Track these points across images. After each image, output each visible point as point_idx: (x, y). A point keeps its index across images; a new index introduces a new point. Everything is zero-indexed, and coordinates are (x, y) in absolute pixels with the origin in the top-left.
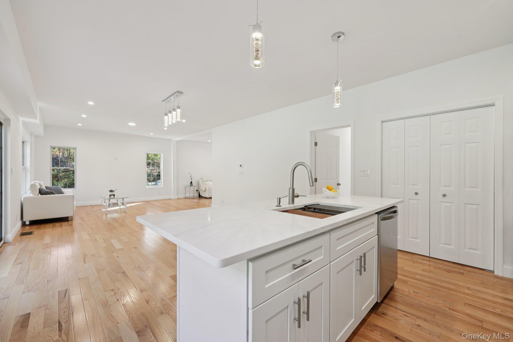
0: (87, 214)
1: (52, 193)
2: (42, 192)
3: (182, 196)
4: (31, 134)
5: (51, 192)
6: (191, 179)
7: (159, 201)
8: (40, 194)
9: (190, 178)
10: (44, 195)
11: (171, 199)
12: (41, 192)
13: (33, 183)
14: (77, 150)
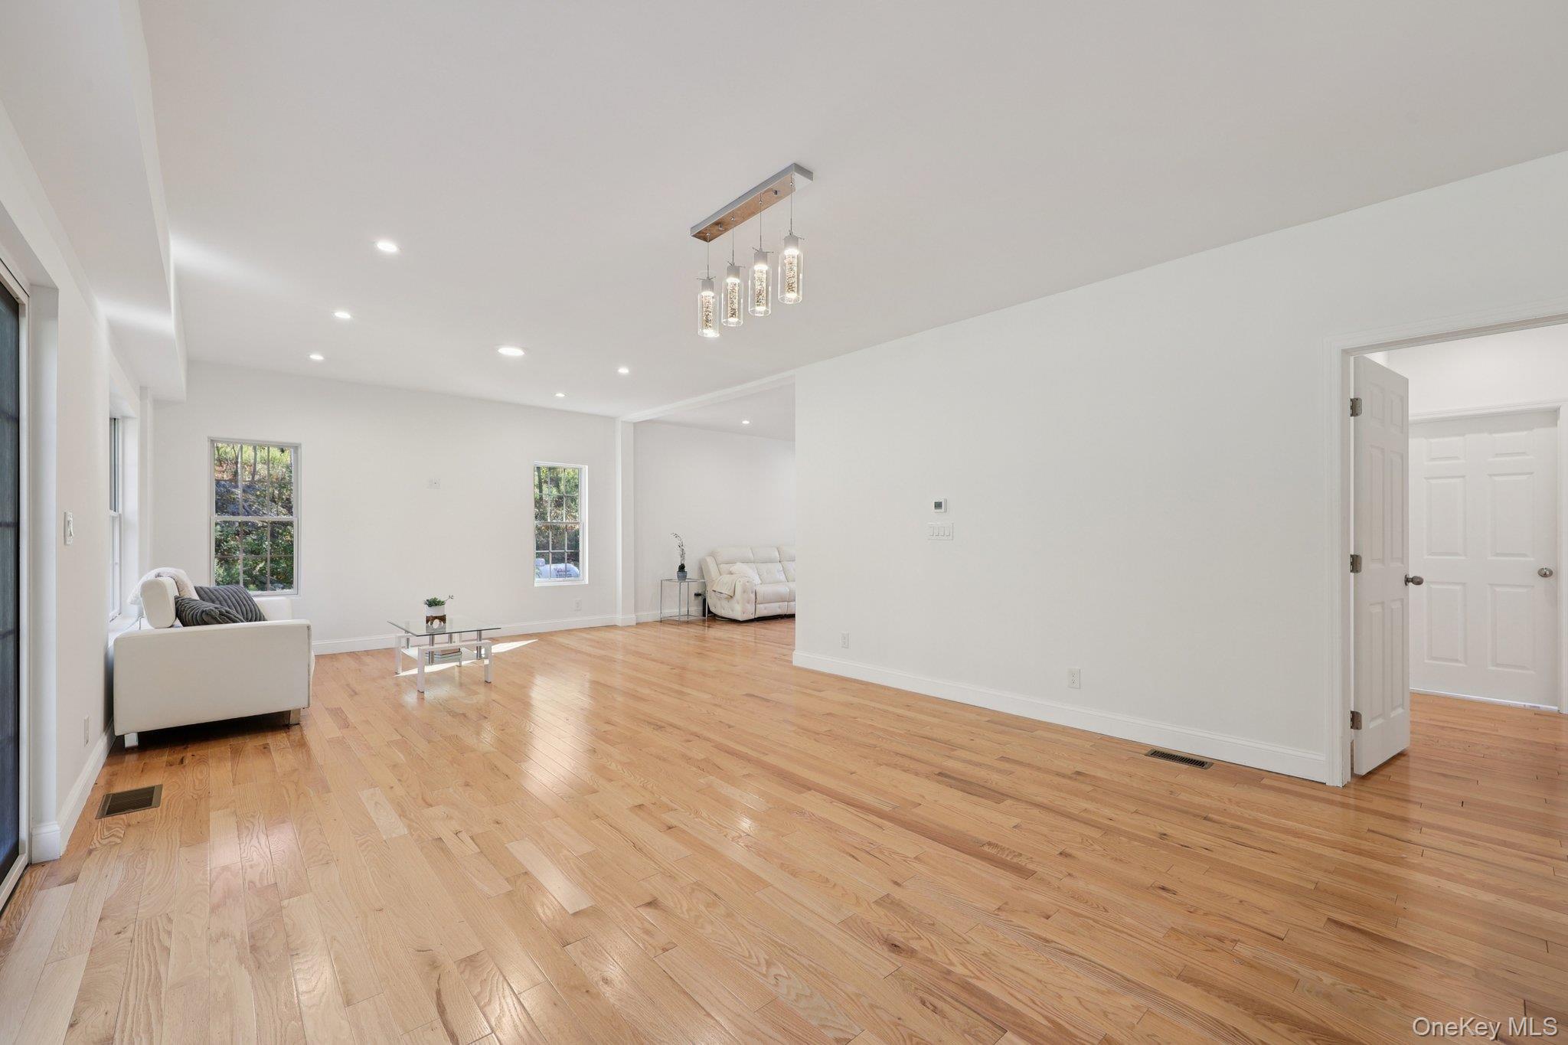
0: (353, 693)
1: (225, 618)
2: (188, 616)
3: (650, 615)
4: (143, 391)
5: (221, 614)
6: (683, 555)
7: (584, 635)
8: (178, 620)
9: (678, 552)
10: (194, 625)
11: (614, 627)
12: (185, 614)
13: (150, 576)
14: (304, 451)
